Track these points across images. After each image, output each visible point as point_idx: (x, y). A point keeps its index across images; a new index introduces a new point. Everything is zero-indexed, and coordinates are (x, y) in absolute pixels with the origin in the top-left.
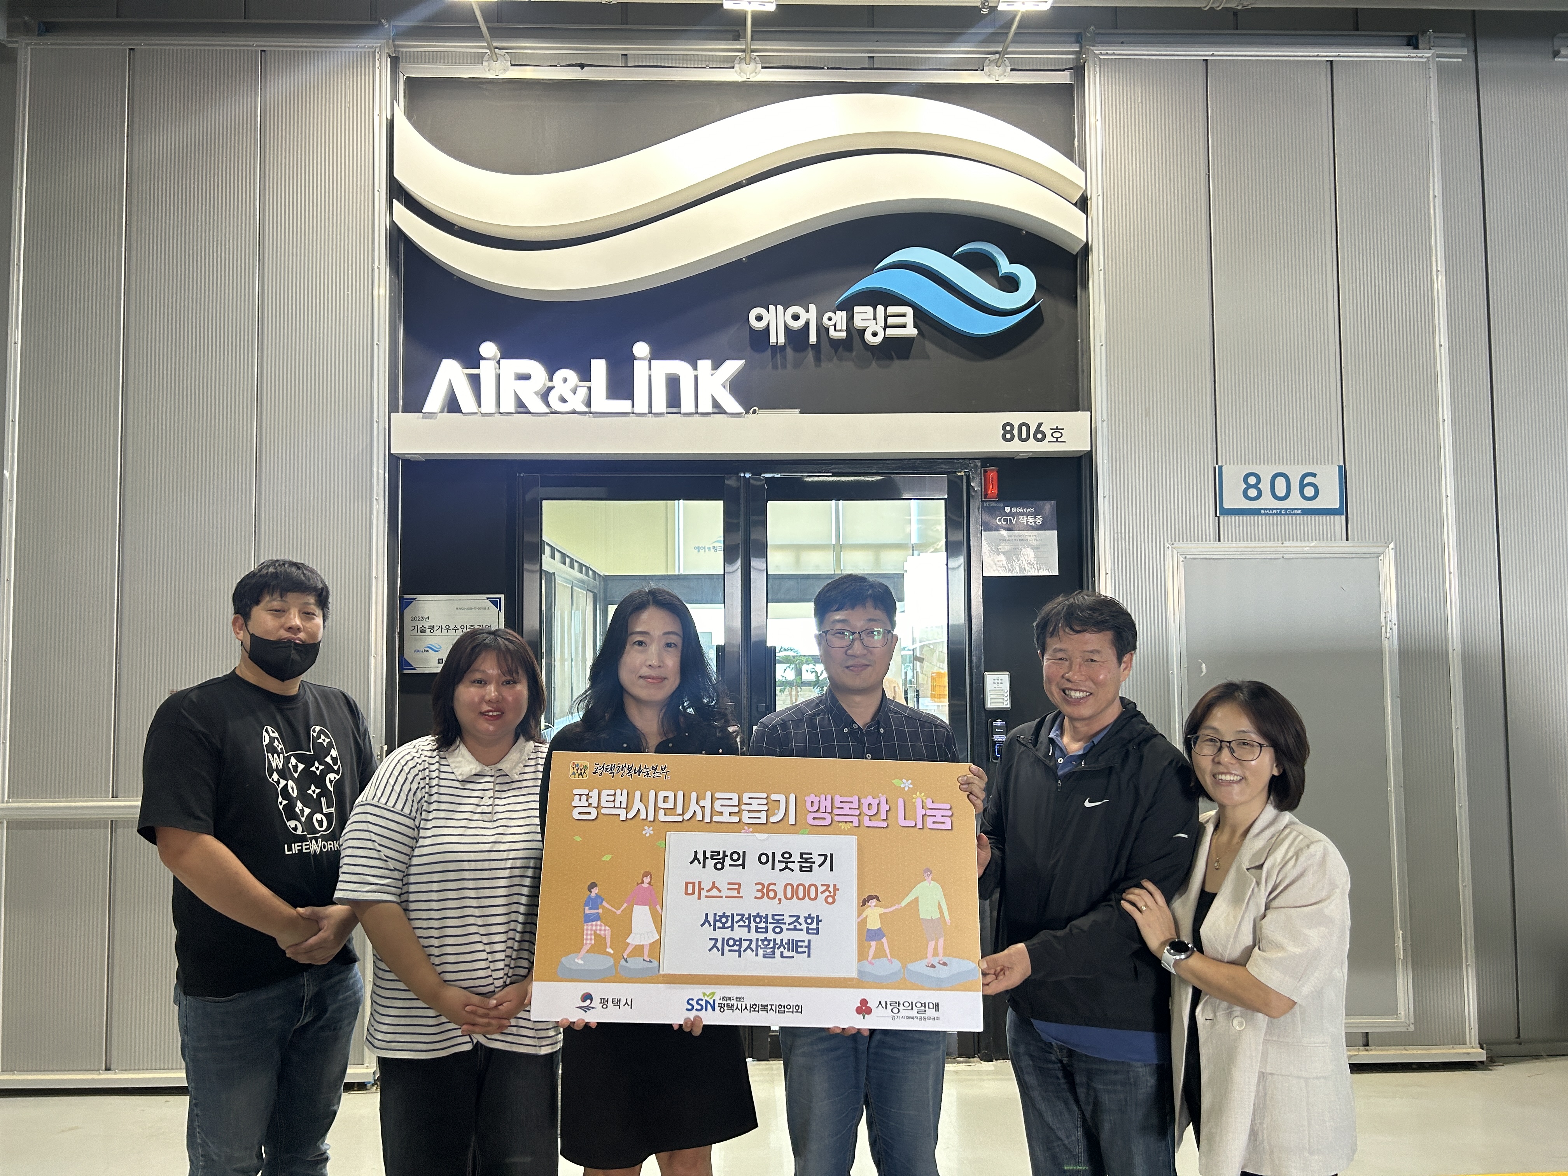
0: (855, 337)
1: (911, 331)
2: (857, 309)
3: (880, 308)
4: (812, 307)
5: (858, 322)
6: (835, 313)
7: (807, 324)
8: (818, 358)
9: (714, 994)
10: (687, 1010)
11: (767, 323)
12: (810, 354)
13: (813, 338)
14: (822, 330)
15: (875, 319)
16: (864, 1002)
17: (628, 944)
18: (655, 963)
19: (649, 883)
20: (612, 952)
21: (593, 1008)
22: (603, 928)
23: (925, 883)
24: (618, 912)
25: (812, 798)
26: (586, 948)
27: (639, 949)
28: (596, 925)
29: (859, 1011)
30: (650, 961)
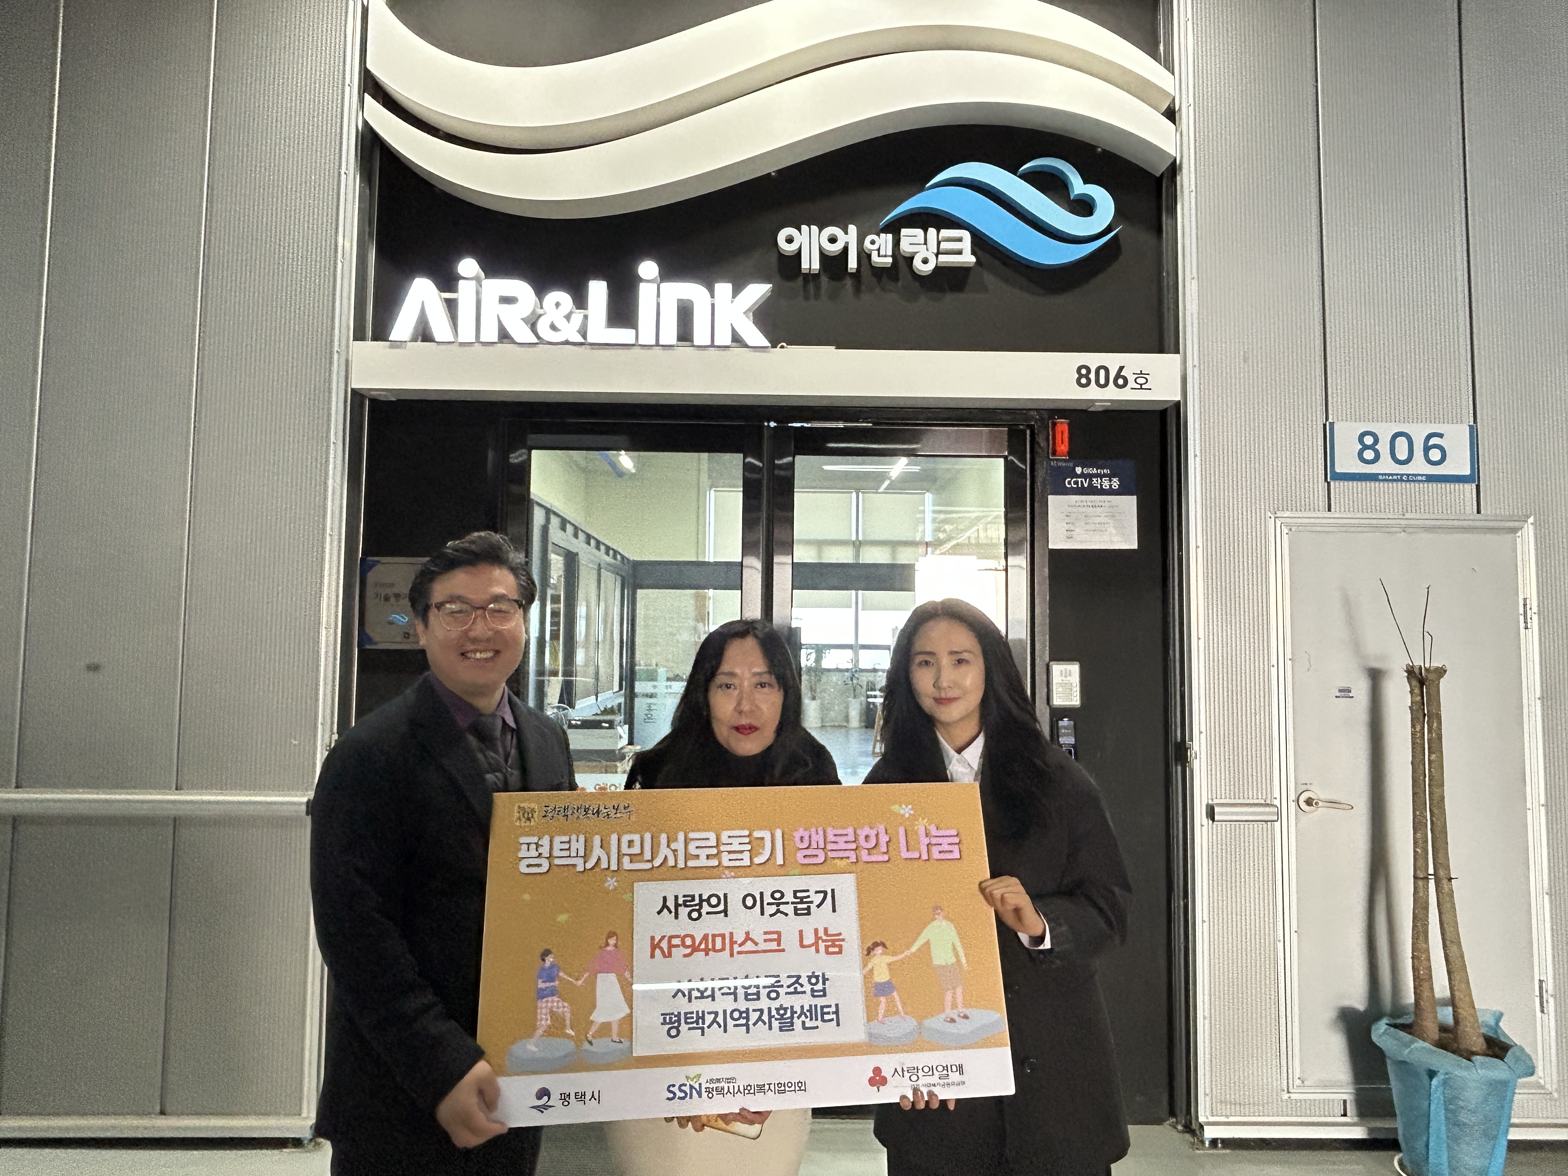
0: (902, 264)
1: (968, 258)
2: (904, 231)
3: (932, 231)
4: (852, 229)
5: (906, 247)
6: (879, 236)
7: (846, 249)
8: (858, 289)
9: (699, 1076)
10: (668, 1099)
11: (798, 246)
12: (849, 284)
13: (853, 264)
14: (864, 256)
15: (925, 243)
16: (877, 1071)
17: (592, 1022)
18: (626, 1044)
19: (616, 946)
20: (573, 1034)
21: (551, 1107)
22: (560, 1004)
23: (935, 923)
24: (580, 983)
25: (801, 832)
26: (540, 1032)
27: (606, 1028)
28: (553, 1002)
29: (872, 1082)
30: (621, 1042)
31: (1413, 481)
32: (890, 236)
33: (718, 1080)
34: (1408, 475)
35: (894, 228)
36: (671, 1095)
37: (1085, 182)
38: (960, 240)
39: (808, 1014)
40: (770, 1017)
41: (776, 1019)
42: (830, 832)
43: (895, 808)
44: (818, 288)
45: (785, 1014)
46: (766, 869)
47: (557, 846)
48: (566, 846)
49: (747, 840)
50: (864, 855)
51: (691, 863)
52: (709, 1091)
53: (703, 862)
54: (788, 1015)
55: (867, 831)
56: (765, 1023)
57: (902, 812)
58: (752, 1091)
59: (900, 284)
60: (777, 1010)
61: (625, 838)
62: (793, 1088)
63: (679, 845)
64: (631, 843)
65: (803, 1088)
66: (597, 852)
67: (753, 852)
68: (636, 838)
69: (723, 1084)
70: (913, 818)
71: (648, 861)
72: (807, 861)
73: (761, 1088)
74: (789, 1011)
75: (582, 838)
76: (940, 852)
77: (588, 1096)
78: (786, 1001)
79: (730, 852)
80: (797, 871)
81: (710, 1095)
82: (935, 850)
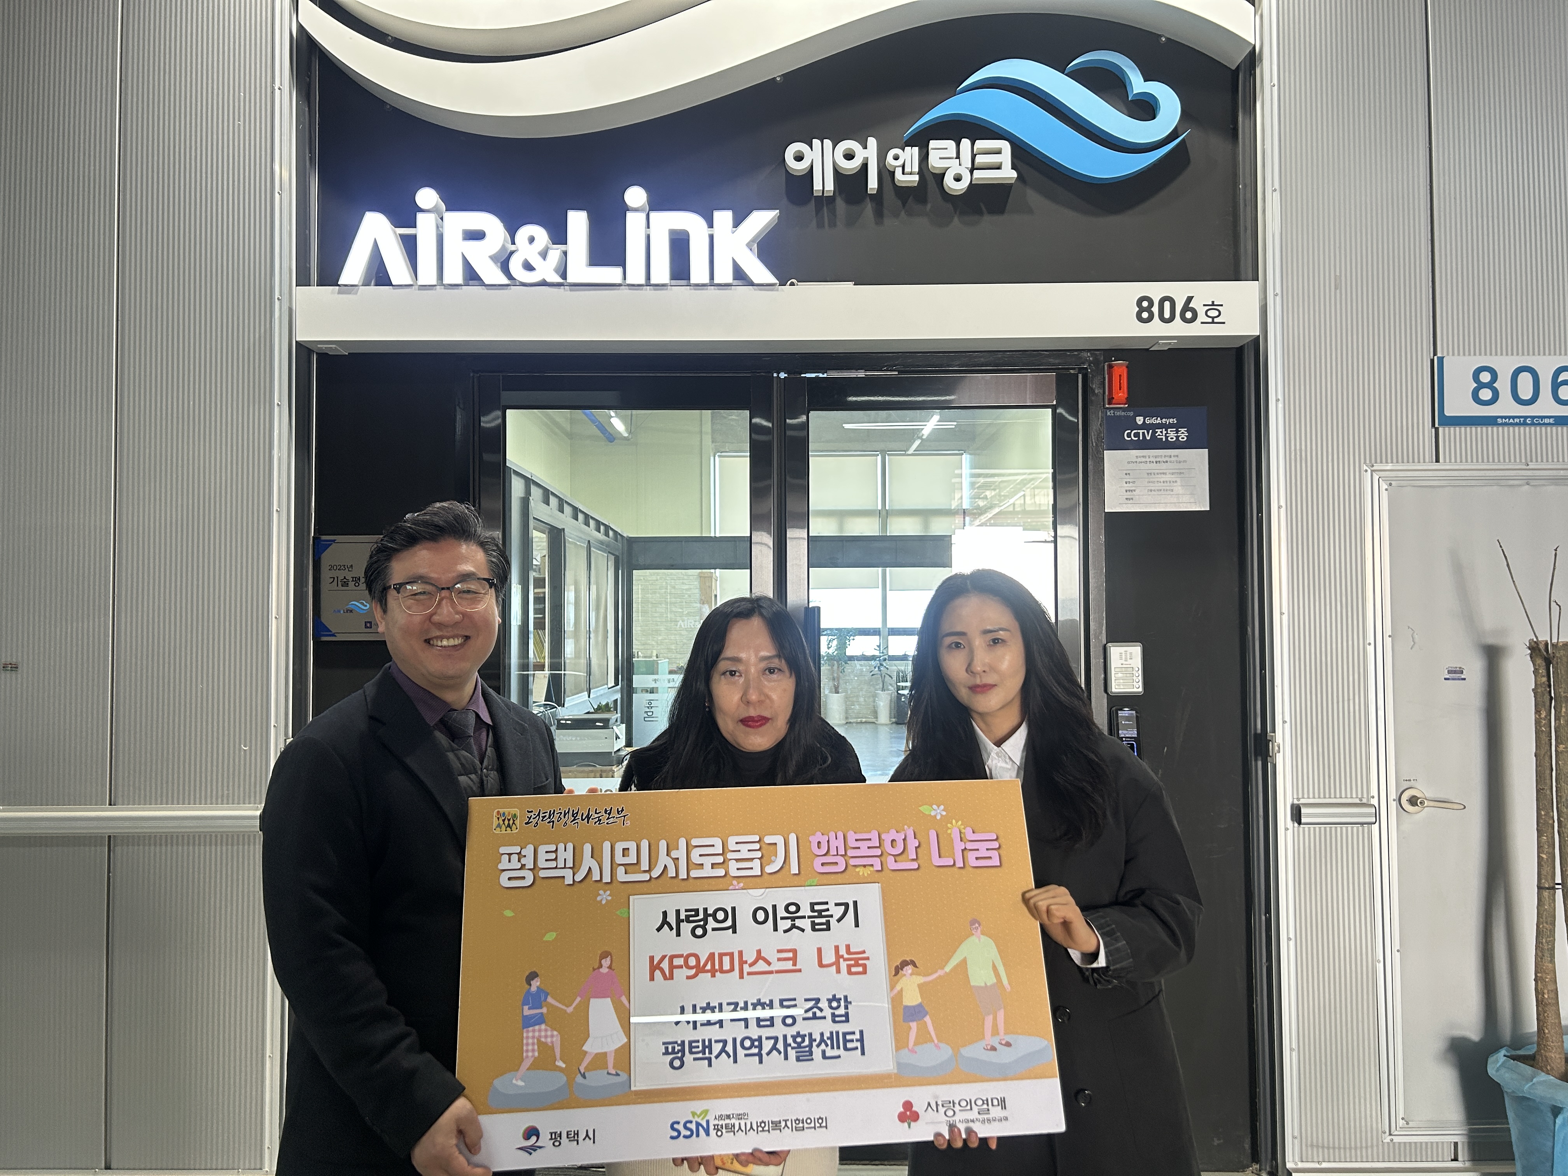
0: (932, 184)
1: (1008, 173)
2: (933, 144)
3: (966, 143)
4: (872, 142)
5: (935, 161)
6: (903, 150)
7: (865, 166)
8: (879, 214)
9: (706, 1112)
10: (672, 1138)
11: (809, 163)
12: (869, 208)
13: (873, 183)
14: (886, 174)
15: (958, 157)
16: (908, 1105)
17: (586, 1052)
18: (624, 1076)
19: (610, 967)
20: (564, 1066)
21: (540, 1147)
22: (549, 1033)
23: (973, 939)
24: (570, 1010)
25: (818, 837)
26: (527, 1064)
27: (600, 1060)
28: (540, 1031)
29: (902, 1118)
30: (617, 1075)
31: (1539, 424)
32: (916, 149)
33: (728, 1117)
34: (1533, 417)
35: (921, 140)
36: (675, 1134)
37: (1146, 80)
38: (999, 152)
39: (829, 1042)
40: (786, 1045)
41: (793, 1048)
42: (852, 837)
43: (925, 809)
44: (833, 212)
45: (803, 1041)
46: (780, 879)
47: (542, 856)
48: (553, 856)
49: (757, 846)
50: (891, 863)
51: (694, 874)
52: (718, 1129)
53: (707, 872)
54: (807, 1043)
55: (893, 835)
56: (780, 1053)
57: (933, 813)
58: (766, 1128)
59: (929, 206)
60: (794, 1038)
61: (619, 847)
62: (812, 1125)
63: (680, 853)
64: (625, 851)
65: (824, 1124)
66: (588, 862)
67: (764, 860)
68: (632, 845)
69: (733, 1121)
70: (946, 819)
71: (645, 871)
72: (827, 869)
73: (776, 1125)
74: (807, 1039)
75: (570, 846)
76: (977, 858)
77: (582, 1135)
78: (803, 1027)
79: (737, 860)
80: (815, 881)
81: (719, 1133)
82: (971, 857)
